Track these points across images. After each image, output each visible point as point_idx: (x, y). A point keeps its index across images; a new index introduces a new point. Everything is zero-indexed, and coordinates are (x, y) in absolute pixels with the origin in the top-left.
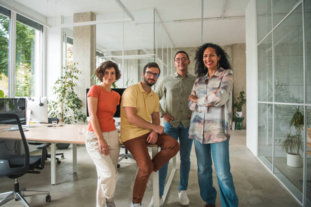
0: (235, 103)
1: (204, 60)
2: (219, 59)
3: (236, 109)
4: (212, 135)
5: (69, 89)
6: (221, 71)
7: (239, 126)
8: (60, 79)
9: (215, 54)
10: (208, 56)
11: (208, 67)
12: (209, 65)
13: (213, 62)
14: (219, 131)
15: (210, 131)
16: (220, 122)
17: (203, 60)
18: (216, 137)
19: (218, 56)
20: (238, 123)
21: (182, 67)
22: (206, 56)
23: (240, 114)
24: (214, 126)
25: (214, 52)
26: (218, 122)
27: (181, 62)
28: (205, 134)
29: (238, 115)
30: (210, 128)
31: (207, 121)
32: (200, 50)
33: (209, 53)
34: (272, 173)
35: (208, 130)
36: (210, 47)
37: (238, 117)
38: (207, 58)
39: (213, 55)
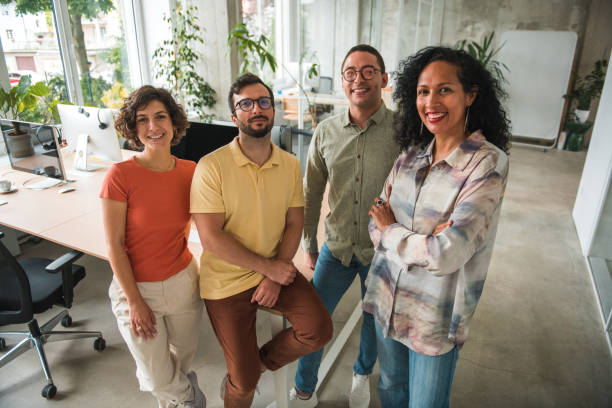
0: (576, 89)
1: (419, 102)
2: (469, 101)
3: (576, 102)
4: (412, 328)
5: (185, 68)
6: (469, 147)
7: (575, 142)
8: (162, 45)
9: (457, 87)
10: (431, 91)
11: (431, 127)
12: (435, 121)
13: (447, 113)
14: (432, 327)
15: (408, 316)
16: (439, 306)
17: (415, 105)
18: (419, 338)
19: (467, 90)
20: (573, 136)
21: (359, 95)
22: (426, 92)
23: (583, 116)
24: (420, 310)
25: (455, 79)
26: (434, 304)
27: (357, 78)
28: (395, 319)
29: (578, 119)
30: (410, 311)
31: (404, 289)
32: (407, 71)
33: (435, 82)
34: (605, 327)
35: (405, 311)
36: (441, 59)
37: (576, 122)
38: (428, 99)
39: (447, 90)
